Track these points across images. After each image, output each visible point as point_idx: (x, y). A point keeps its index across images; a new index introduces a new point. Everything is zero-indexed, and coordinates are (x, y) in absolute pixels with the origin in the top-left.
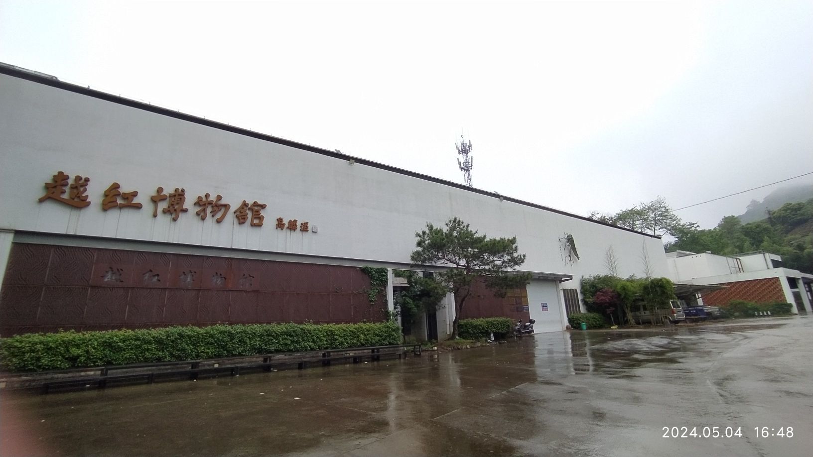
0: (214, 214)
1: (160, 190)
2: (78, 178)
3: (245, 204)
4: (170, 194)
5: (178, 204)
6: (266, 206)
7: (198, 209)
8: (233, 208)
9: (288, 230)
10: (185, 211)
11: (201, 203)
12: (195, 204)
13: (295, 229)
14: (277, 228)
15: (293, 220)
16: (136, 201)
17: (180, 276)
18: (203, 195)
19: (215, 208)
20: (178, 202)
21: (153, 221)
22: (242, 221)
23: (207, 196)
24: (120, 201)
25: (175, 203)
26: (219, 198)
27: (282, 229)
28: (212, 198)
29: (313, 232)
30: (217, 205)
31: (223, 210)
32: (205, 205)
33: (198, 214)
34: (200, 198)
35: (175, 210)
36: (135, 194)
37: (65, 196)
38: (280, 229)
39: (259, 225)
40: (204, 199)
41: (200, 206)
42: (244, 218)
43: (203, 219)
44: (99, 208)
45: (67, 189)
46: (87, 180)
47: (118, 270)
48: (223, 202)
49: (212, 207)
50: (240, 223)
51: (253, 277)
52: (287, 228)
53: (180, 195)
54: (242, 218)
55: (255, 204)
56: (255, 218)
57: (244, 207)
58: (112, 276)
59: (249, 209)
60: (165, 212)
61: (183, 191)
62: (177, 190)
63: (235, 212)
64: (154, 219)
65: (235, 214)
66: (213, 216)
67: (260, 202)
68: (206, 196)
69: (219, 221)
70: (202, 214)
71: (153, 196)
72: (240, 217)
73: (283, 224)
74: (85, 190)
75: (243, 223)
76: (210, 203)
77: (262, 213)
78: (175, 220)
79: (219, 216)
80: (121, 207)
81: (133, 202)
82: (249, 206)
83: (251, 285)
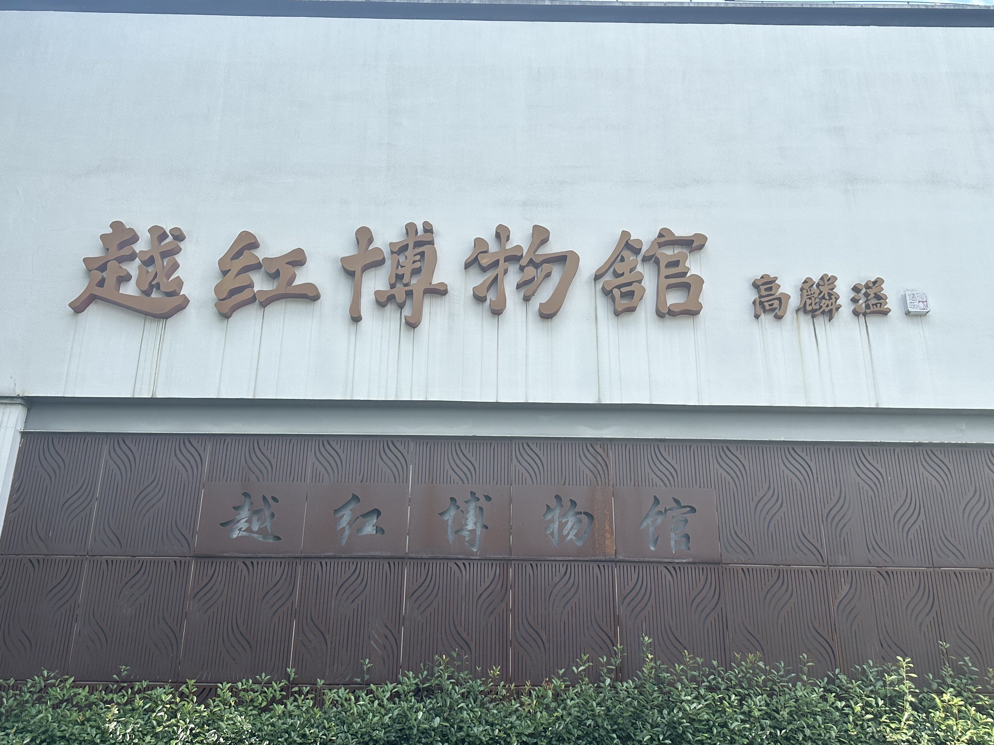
0: (527, 289)
1: (364, 236)
2: (158, 234)
3: (628, 245)
4: (391, 244)
5: (416, 272)
6: (705, 238)
7: (477, 280)
8: (589, 264)
9: (805, 322)
10: (441, 292)
11: (485, 261)
12: (468, 265)
13: (830, 314)
14: (757, 317)
15: (816, 279)
16: (302, 277)
17: (441, 514)
18: (488, 235)
19: (530, 271)
20: (418, 265)
21: (353, 336)
22: (625, 303)
23: (502, 234)
24: (260, 284)
25: (407, 272)
26: (541, 235)
27: (779, 318)
28: (520, 238)
29: (908, 313)
30: (537, 261)
31: (557, 273)
32: (496, 264)
33: (479, 299)
34: (479, 242)
35: (409, 294)
36: (297, 259)
37: (130, 289)
38: (770, 316)
39: (691, 312)
40: (493, 247)
41: (484, 270)
42: (631, 294)
43: (497, 312)
44: (210, 312)
45: (133, 268)
46: (179, 236)
47: (264, 498)
48: (554, 247)
49: (522, 269)
50: (617, 314)
51: (693, 510)
52: (797, 311)
53: (418, 244)
54: (623, 295)
55: (665, 239)
56: (670, 287)
57: (626, 253)
58: (249, 521)
59: (645, 259)
60: (383, 301)
61: (428, 229)
62: (410, 228)
63: (597, 277)
64: (353, 328)
65: (600, 285)
66: (527, 299)
67: (681, 231)
68: (498, 236)
69: (548, 314)
70: (491, 296)
71: (343, 260)
72: (616, 292)
73: (779, 299)
74: (176, 266)
75: (631, 310)
76: (514, 258)
77: (695, 266)
78: (412, 324)
79: (544, 294)
80: (266, 301)
81: (297, 282)
82: (644, 249)
83: (687, 537)
